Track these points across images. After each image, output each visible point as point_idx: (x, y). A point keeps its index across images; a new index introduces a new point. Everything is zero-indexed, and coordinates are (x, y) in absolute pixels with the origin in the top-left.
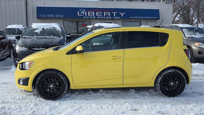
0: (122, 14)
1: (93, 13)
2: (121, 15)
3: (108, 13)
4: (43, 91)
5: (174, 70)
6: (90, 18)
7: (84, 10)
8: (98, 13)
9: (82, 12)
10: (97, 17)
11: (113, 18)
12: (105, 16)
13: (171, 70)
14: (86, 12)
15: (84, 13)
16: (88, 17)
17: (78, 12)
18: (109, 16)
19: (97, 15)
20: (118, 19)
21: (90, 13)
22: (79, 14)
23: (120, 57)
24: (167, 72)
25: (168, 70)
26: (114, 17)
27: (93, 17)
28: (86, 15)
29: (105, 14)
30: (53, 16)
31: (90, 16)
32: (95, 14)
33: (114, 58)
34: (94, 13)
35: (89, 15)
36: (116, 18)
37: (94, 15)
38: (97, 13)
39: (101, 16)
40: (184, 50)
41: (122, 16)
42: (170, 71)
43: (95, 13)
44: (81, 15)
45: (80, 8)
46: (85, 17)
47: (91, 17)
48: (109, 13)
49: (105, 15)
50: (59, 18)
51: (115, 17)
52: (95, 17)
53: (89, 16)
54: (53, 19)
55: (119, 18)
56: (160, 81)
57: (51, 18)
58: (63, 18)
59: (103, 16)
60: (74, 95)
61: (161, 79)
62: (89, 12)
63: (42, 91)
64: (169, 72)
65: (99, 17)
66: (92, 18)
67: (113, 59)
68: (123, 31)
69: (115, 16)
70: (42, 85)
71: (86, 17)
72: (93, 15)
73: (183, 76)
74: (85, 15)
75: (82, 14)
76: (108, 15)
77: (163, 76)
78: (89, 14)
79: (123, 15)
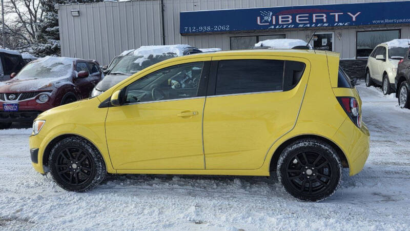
0: (354, 15)
1: (288, 17)
2: (352, 18)
3: (323, 16)
4: (62, 175)
5: (311, 143)
6: (282, 28)
7: (271, 14)
8: (299, 17)
9: (266, 18)
10: (296, 25)
11: (333, 26)
12: (314, 23)
13: (306, 143)
14: (274, 17)
15: (269, 20)
16: (277, 27)
17: (259, 18)
18: (325, 20)
19: (297, 21)
20: (344, 27)
21: (282, 18)
22: (261, 22)
23: (195, 114)
24: (295, 147)
25: (299, 143)
26: (336, 24)
27: (289, 27)
28: (274, 23)
29: (314, 18)
30: (209, 28)
31: (283, 25)
32: (294, 19)
33: (184, 114)
34: (290, 17)
35: (280, 23)
36: (341, 24)
37: (291, 21)
38: (297, 17)
39: (307, 24)
40: (337, 98)
41: (354, 19)
42: (301, 145)
43: (292, 17)
44: (263, 23)
45: (263, 10)
46: (273, 27)
47: (285, 26)
48: (325, 16)
49: (314, 21)
50: (222, 33)
51: (338, 22)
52: (293, 26)
53: (280, 25)
54: (210, 34)
55: (346, 24)
56: (281, 166)
57: (205, 33)
58: (230, 32)
59: (311, 23)
60: (122, 184)
61: (284, 161)
62: (280, 17)
63: (59, 173)
64: (301, 147)
65: (302, 26)
66: (287, 27)
67: (183, 117)
68: (209, 59)
69: (337, 20)
70: (59, 164)
71: (275, 26)
72: (289, 21)
73: (334, 156)
74: (272, 23)
75: (266, 21)
76: (323, 19)
77: (288, 154)
78: (280, 20)
79: (356, 17)
